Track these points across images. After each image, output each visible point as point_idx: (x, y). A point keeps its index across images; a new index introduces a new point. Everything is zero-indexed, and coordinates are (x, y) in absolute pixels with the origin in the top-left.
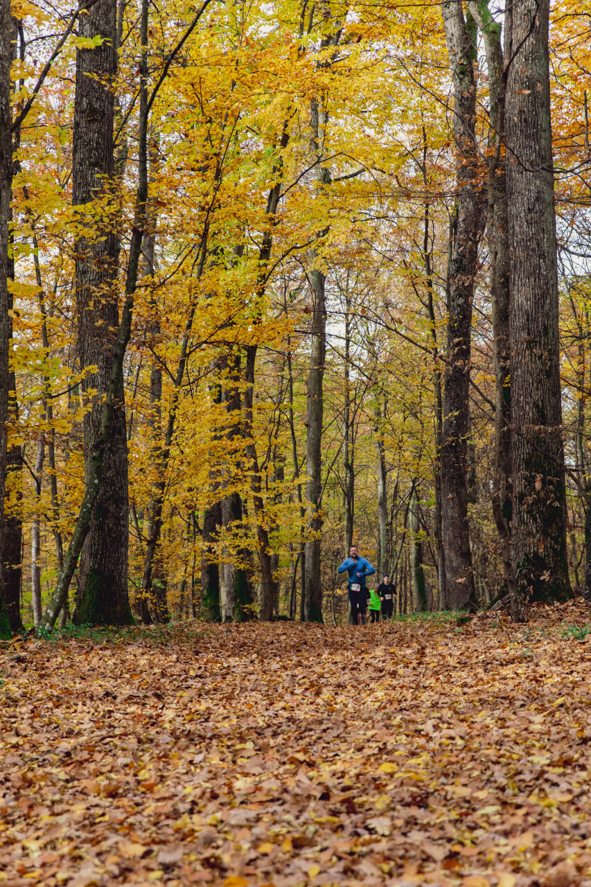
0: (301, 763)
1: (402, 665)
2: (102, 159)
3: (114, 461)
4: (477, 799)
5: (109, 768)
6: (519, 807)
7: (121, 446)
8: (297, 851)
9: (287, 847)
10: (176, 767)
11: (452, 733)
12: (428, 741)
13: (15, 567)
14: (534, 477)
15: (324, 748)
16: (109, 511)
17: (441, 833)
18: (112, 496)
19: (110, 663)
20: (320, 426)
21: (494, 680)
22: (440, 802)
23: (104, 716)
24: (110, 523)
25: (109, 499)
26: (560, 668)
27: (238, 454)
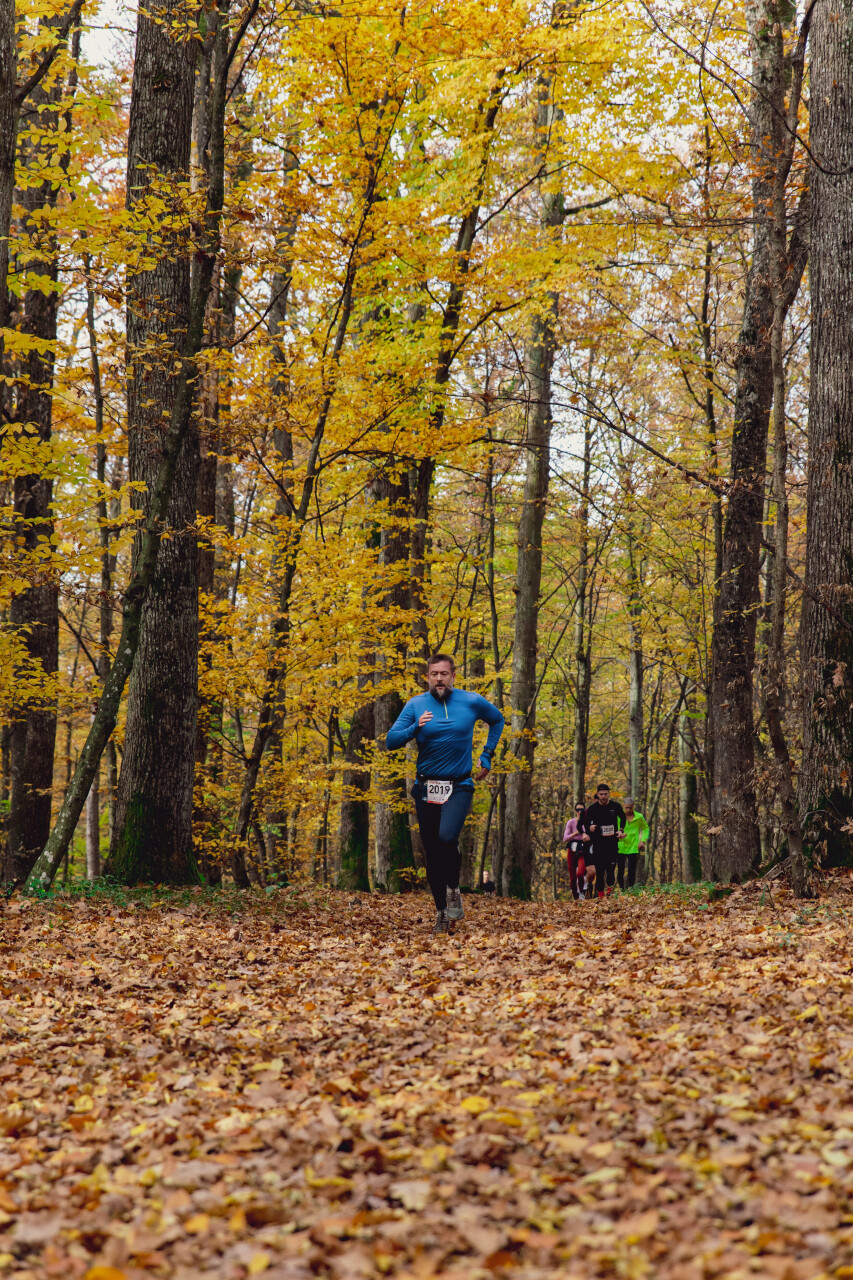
0: (343, 1093)
1: (585, 954)
2: (174, 151)
3: (177, 627)
4: (591, 1158)
5: (36, 1091)
6: (655, 1171)
7: (188, 603)
8: (252, 1231)
9: (238, 1223)
10: (143, 1094)
11: (608, 1054)
12: (564, 1067)
13: (42, 792)
14: (834, 667)
15: (392, 1072)
16: (164, 705)
17: (510, 1209)
18: (172, 680)
19: (126, 936)
20: (536, 594)
21: (717, 978)
22: (531, 1158)
23: (75, 1015)
24: (167, 723)
25: (166, 685)
26: (835, 965)
27: (399, 631)
